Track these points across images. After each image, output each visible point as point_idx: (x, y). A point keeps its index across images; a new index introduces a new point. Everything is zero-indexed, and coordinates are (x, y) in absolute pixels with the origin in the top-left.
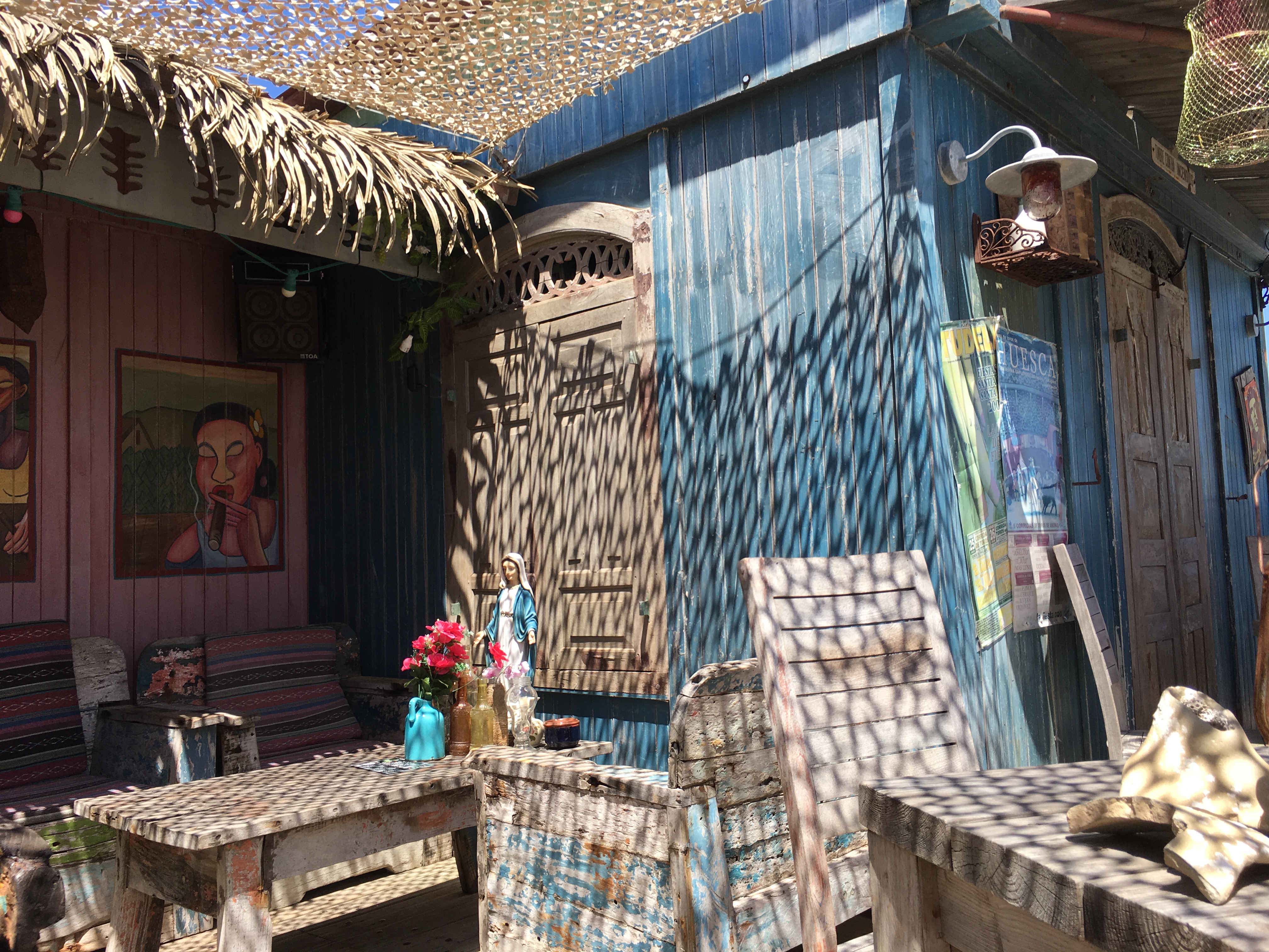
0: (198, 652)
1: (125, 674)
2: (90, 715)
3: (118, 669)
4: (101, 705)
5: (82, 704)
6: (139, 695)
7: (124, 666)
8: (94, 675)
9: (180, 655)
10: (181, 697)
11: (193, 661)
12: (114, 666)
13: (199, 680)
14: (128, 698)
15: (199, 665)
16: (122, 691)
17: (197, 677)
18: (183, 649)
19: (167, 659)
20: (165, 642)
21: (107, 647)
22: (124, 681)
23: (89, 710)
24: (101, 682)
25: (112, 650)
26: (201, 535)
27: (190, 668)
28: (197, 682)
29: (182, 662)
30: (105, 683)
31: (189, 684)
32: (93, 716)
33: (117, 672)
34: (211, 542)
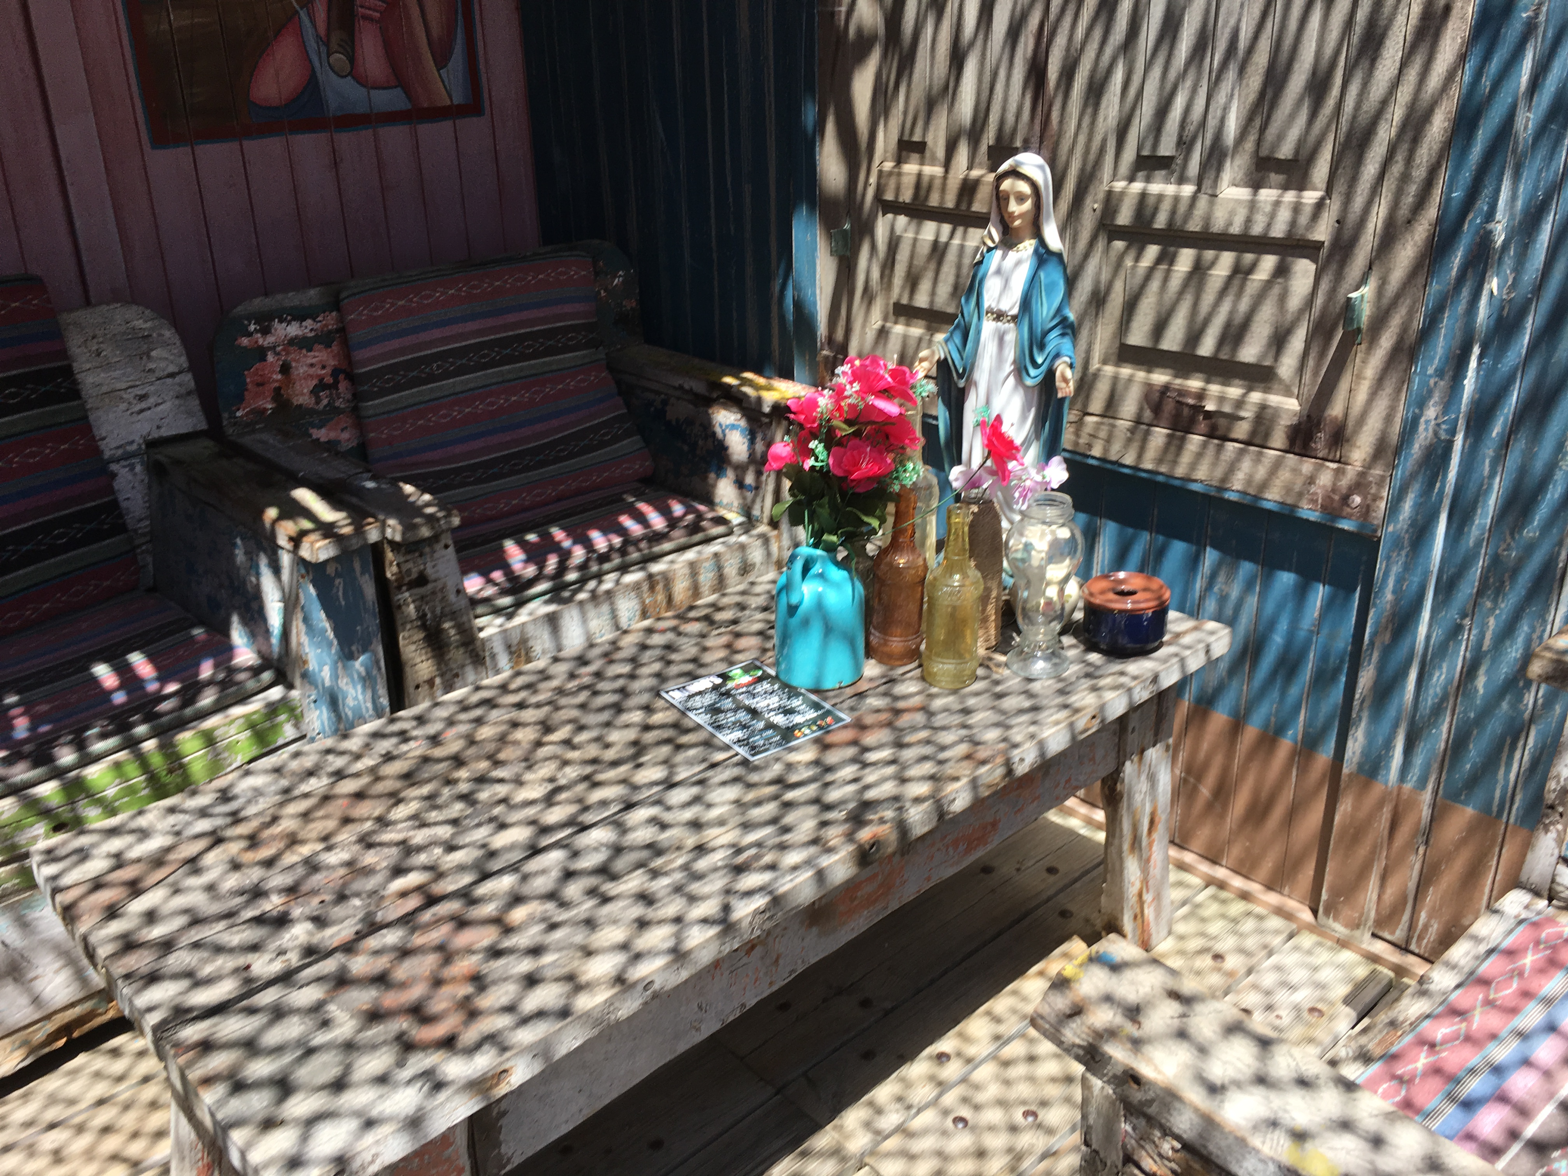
0: (330, 320)
1: (188, 379)
2: (132, 467)
3: (172, 369)
4: (153, 444)
5: (109, 448)
6: (226, 415)
7: (183, 361)
8: (124, 385)
9: (293, 330)
10: (311, 412)
11: (323, 339)
12: (162, 365)
13: (341, 377)
14: (203, 426)
15: (335, 347)
16: (190, 413)
17: (335, 373)
18: (299, 315)
19: (270, 340)
20: (259, 303)
21: (139, 323)
22: (189, 393)
23: (127, 456)
24: (142, 398)
25: (152, 329)
26: (312, 44)
27: (319, 355)
28: (336, 383)
29: (302, 343)
30: (152, 401)
31: (321, 386)
32: (138, 468)
33: (172, 375)
34: (332, 59)
